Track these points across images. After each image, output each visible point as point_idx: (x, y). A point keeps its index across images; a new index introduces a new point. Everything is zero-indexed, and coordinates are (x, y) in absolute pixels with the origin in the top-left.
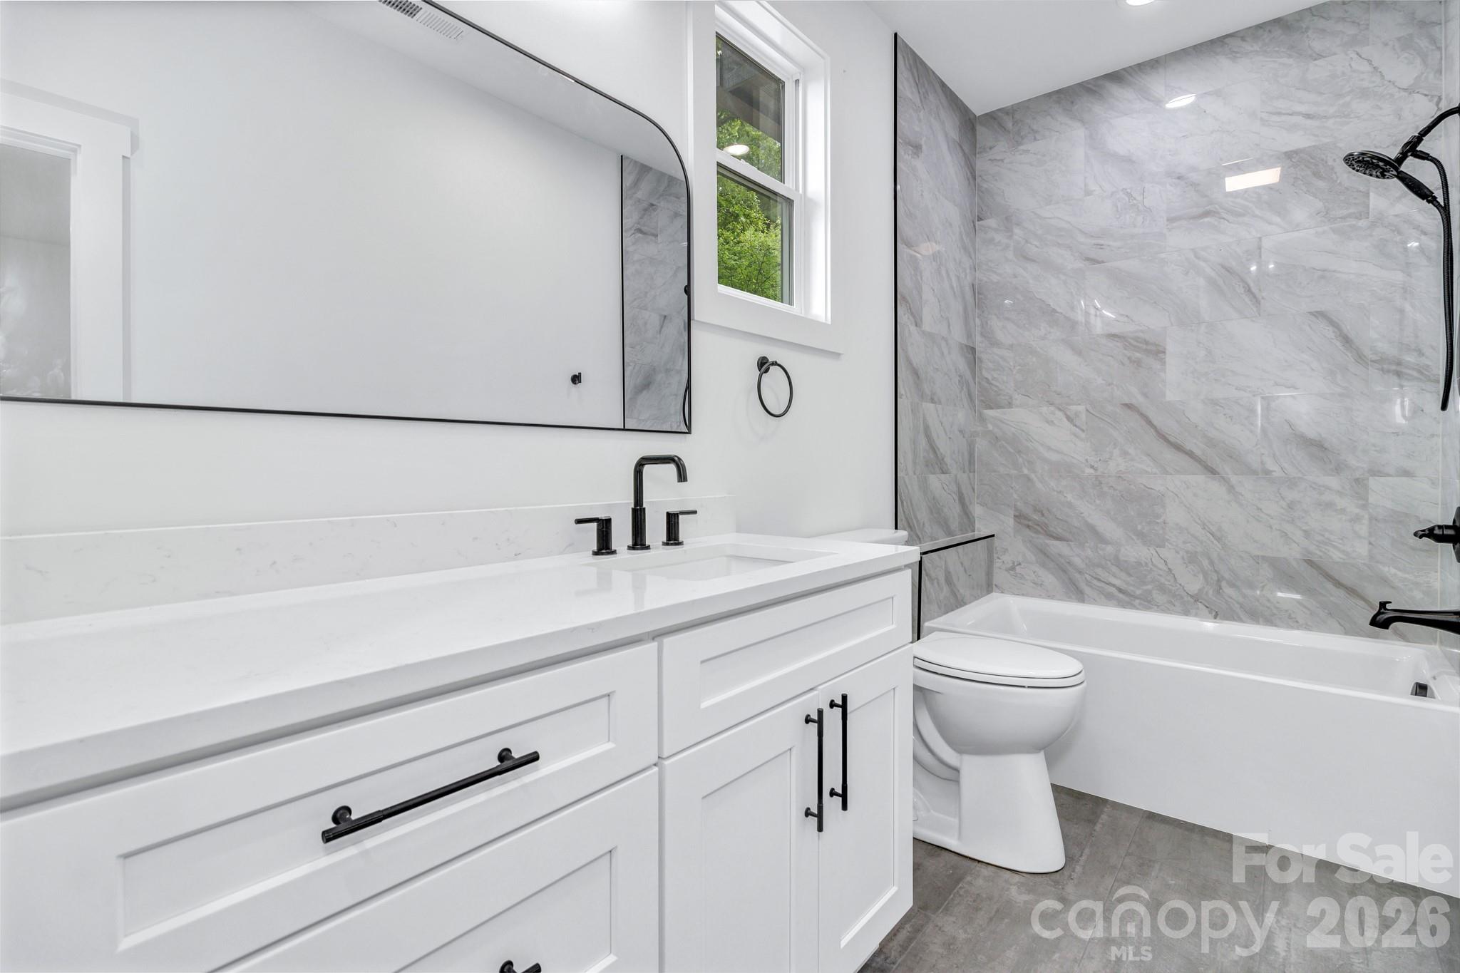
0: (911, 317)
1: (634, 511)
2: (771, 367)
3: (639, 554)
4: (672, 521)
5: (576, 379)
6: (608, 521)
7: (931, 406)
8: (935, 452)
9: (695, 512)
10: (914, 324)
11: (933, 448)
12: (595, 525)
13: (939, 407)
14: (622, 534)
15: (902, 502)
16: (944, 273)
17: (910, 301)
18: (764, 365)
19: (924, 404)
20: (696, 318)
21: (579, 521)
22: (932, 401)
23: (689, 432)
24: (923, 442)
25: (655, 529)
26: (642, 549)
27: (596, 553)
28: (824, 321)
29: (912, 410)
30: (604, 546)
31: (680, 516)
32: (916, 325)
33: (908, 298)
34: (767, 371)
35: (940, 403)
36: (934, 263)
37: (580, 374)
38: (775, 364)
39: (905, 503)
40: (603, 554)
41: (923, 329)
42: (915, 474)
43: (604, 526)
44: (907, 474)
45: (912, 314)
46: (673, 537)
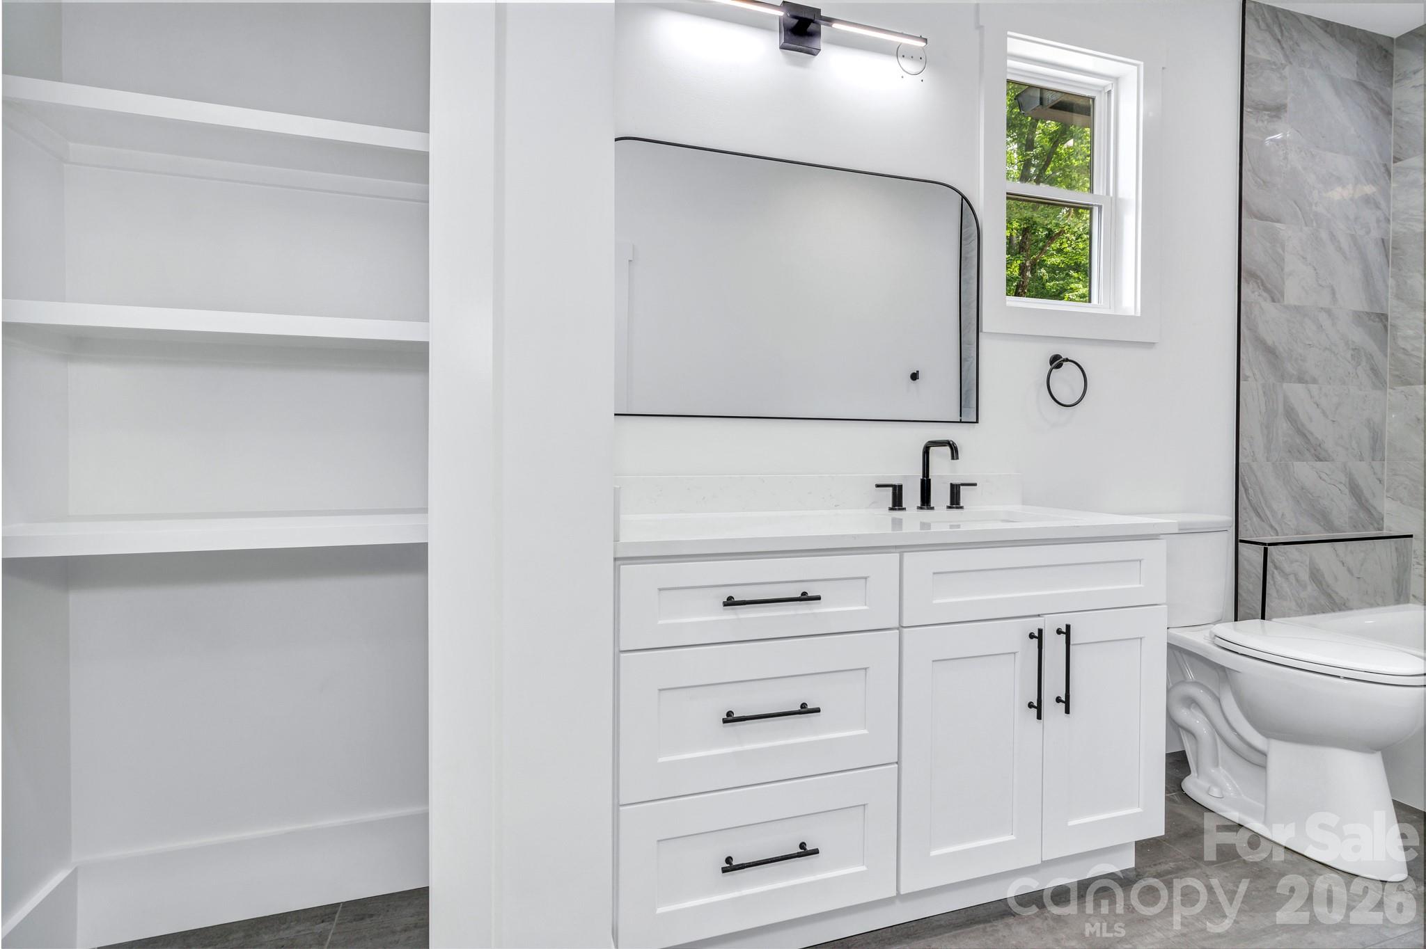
0: (1265, 294)
1: (923, 481)
2: (1064, 363)
3: (926, 512)
4: (955, 491)
5: (914, 376)
6: (900, 487)
7: (1299, 388)
8: (1304, 436)
9: (975, 485)
10: (1269, 299)
11: (1301, 432)
12: (891, 489)
13: (1314, 388)
14: (912, 496)
15: (1246, 490)
16: (1324, 235)
17: (1263, 277)
18: (1057, 362)
19: (1285, 385)
20: (984, 330)
21: (878, 486)
22: (1301, 380)
23: (977, 422)
24: (1283, 426)
25: (940, 495)
26: (928, 509)
27: (891, 509)
28: (1133, 314)
29: (1264, 393)
30: (897, 503)
31: (961, 487)
32: (1273, 301)
33: (1259, 273)
34: (1059, 366)
35: (1315, 381)
36: (1305, 229)
37: (918, 372)
38: (1067, 360)
39: (1251, 491)
40: (895, 509)
41: (1286, 303)
42: (1268, 460)
43: (897, 492)
44: (1255, 460)
45: (1266, 290)
46: (955, 501)
